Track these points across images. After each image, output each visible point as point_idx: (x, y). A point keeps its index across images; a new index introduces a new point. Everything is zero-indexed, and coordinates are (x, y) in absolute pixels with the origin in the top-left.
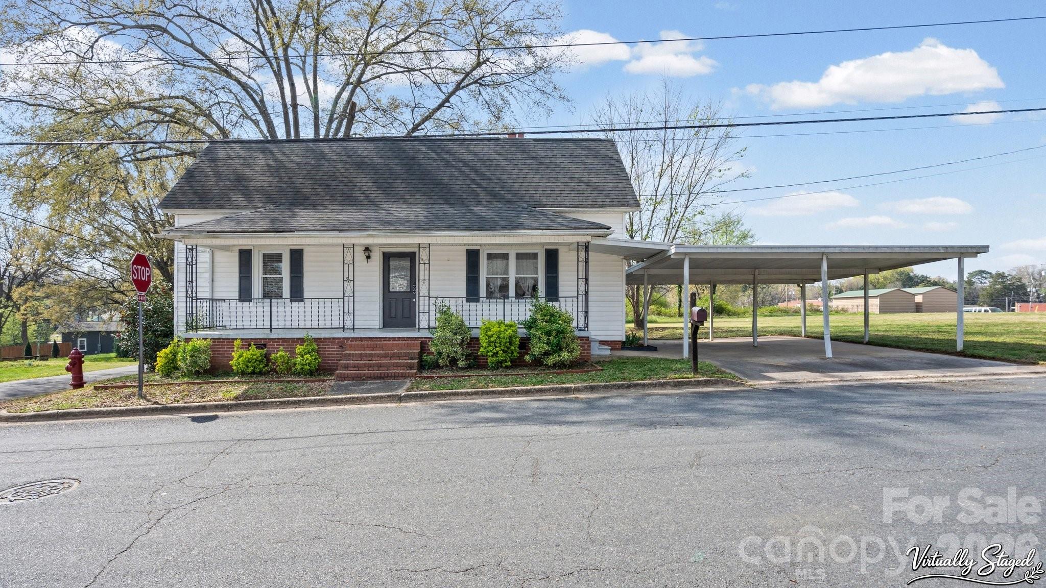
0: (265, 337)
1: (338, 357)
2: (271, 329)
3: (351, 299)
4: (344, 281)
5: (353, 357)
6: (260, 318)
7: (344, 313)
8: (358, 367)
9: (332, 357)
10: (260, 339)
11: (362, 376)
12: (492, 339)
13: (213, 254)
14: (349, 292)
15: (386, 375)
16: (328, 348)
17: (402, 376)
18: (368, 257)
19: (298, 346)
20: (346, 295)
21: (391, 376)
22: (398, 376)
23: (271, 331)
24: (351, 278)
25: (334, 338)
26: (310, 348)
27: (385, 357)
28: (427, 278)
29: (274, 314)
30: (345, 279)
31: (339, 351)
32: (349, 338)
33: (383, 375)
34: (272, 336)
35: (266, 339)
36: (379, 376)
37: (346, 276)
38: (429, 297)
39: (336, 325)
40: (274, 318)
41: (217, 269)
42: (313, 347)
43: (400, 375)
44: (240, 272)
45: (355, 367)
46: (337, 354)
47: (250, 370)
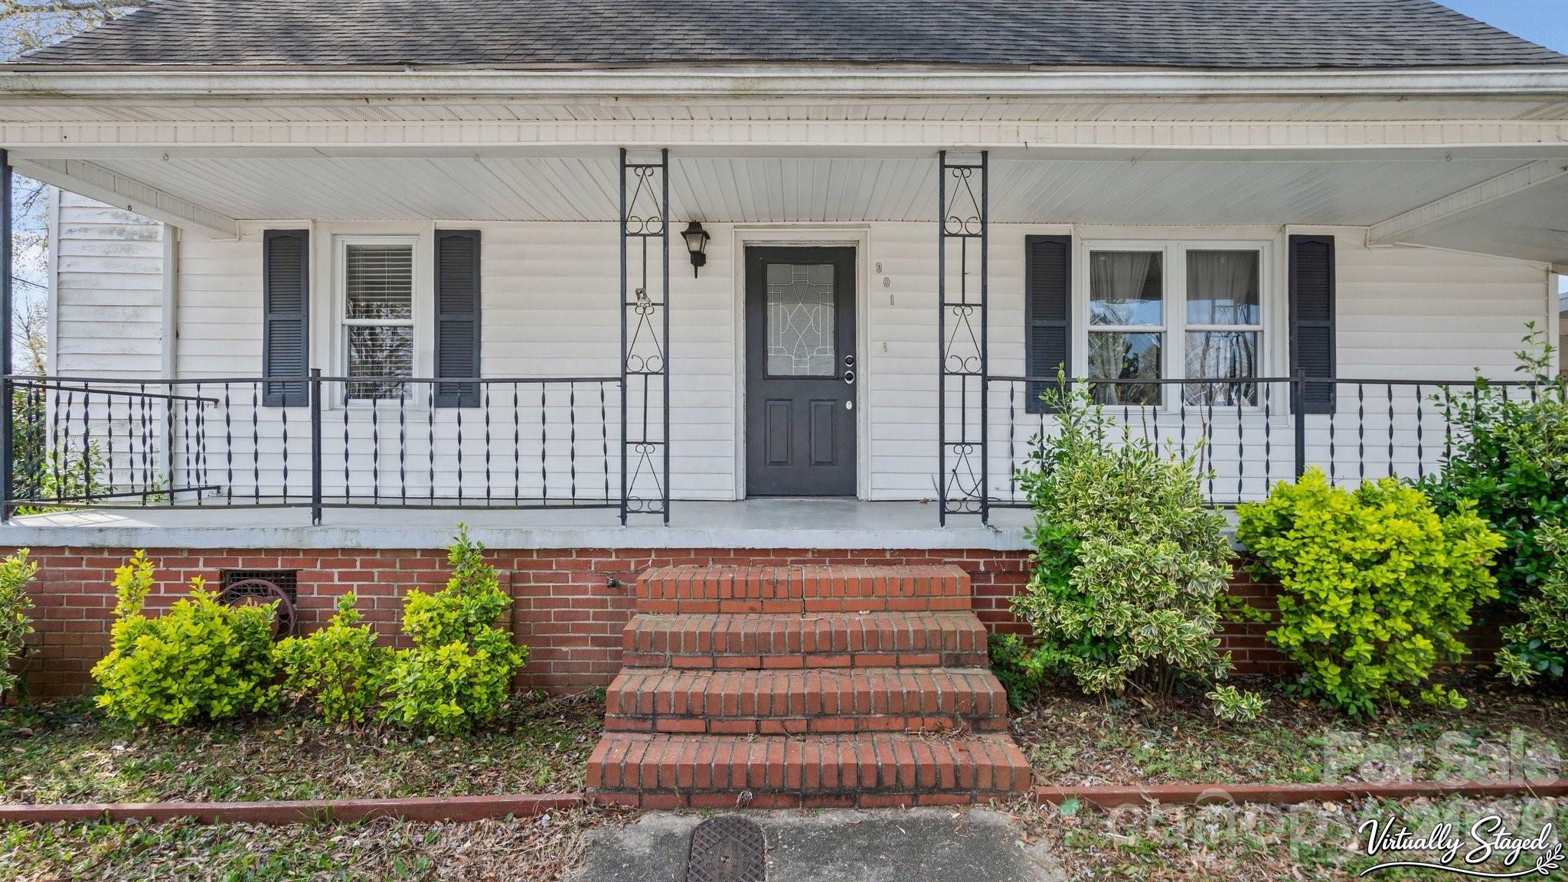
0: (289, 542)
1: (603, 628)
2: (317, 504)
3: (656, 383)
4: (624, 305)
5: (676, 649)
6: (271, 462)
7: (624, 443)
8: (708, 719)
9: (577, 628)
10: (269, 551)
11: (739, 780)
12: (1381, 575)
13: (177, 247)
14: (646, 351)
15: (870, 782)
16: (557, 590)
17: (958, 788)
18: (698, 259)
19: (416, 598)
20: (634, 365)
21: (899, 787)
22: (936, 788)
23: (317, 514)
24: (655, 294)
25: (583, 552)
26: (470, 606)
27: (829, 654)
28: (974, 296)
29: (331, 447)
30: (631, 297)
31: (603, 603)
32: (648, 551)
33: (850, 781)
34: (320, 540)
35: (295, 551)
36: (831, 782)
37: (634, 283)
38: (986, 380)
39: (590, 488)
40: (331, 462)
41: (189, 297)
42: (484, 597)
43: (948, 782)
44: (270, 307)
45: (690, 715)
46: (596, 616)
47: (176, 713)
